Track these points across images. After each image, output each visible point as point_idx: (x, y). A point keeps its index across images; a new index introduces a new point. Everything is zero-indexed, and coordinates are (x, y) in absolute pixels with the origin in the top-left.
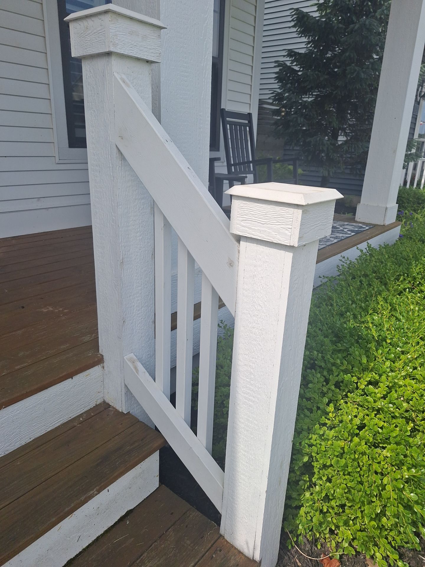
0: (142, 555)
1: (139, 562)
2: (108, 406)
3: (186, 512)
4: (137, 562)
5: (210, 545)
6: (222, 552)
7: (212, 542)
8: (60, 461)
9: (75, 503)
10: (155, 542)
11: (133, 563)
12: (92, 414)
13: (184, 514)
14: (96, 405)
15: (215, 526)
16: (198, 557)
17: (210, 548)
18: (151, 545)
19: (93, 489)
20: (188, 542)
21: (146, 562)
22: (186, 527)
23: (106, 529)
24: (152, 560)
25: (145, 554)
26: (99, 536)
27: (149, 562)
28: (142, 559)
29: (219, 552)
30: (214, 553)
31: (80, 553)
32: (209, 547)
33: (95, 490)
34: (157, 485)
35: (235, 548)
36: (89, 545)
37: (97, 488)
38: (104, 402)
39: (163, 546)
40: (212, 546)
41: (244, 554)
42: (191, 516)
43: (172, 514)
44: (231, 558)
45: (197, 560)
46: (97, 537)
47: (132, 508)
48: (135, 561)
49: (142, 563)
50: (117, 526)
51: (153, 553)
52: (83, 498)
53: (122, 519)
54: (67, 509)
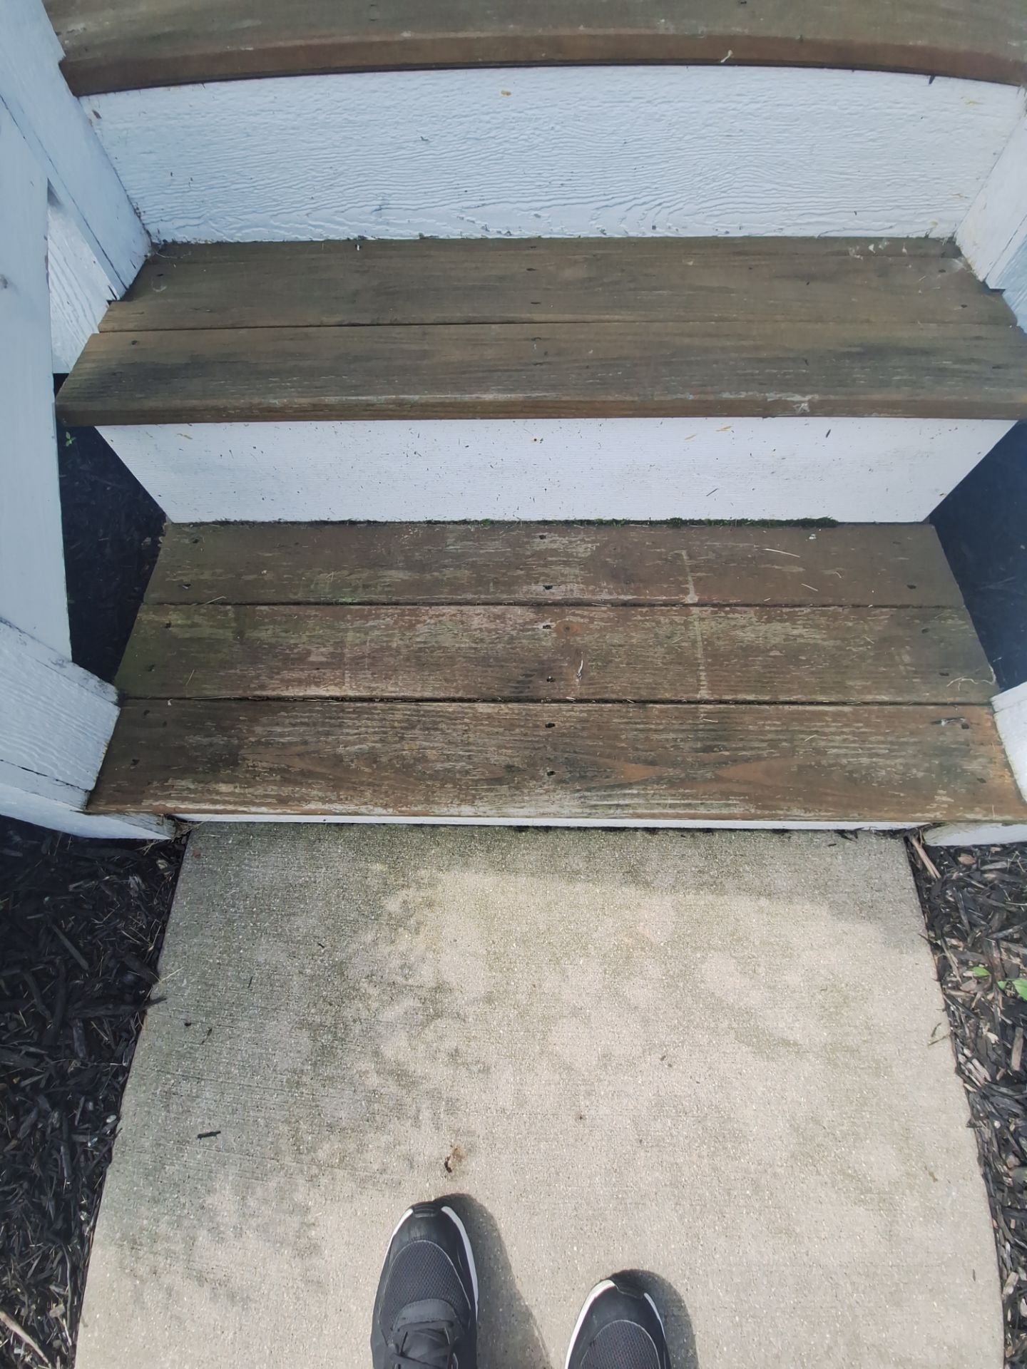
0: (800, 606)
1: (786, 613)
2: (957, 253)
3: (944, 607)
4: (785, 610)
5: (950, 700)
6: (968, 732)
7: (958, 699)
8: (772, 302)
9: (750, 393)
10: (841, 606)
11: (775, 606)
12: (904, 250)
13: (938, 607)
14: (927, 236)
15: (991, 679)
16: (907, 698)
17: (945, 704)
18: (829, 606)
19: (804, 394)
20: (907, 659)
21: (799, 622)
22: (925, 631)
23: (767, 517)
24: (812, 627)
25: (807, 610)
26: (747, 521)
27: (804, 628)
28: (794, 611)
29: (959, 726)
30: (949, 719)
31: (700, 522)
32: (944, 700)
33: (808, 398)
34: (921, 514)
35: (1004, 752)
36: (722, 521)
37: (817, 397)
38: (951, 240)
39: (850, 624)
40: (953, 704)
41: (1016, 777)
42: (950, 622)
43: (912, 587)
44: (976, 757)
45: (899, 699)
46: (743, 520)
47: (840, 520)
48: (780, 606)
49: (792, 619)
50: (788, 529)
51: (823, 620)
52: (771, 396)
53: (806, 524)
54: (726, 395)
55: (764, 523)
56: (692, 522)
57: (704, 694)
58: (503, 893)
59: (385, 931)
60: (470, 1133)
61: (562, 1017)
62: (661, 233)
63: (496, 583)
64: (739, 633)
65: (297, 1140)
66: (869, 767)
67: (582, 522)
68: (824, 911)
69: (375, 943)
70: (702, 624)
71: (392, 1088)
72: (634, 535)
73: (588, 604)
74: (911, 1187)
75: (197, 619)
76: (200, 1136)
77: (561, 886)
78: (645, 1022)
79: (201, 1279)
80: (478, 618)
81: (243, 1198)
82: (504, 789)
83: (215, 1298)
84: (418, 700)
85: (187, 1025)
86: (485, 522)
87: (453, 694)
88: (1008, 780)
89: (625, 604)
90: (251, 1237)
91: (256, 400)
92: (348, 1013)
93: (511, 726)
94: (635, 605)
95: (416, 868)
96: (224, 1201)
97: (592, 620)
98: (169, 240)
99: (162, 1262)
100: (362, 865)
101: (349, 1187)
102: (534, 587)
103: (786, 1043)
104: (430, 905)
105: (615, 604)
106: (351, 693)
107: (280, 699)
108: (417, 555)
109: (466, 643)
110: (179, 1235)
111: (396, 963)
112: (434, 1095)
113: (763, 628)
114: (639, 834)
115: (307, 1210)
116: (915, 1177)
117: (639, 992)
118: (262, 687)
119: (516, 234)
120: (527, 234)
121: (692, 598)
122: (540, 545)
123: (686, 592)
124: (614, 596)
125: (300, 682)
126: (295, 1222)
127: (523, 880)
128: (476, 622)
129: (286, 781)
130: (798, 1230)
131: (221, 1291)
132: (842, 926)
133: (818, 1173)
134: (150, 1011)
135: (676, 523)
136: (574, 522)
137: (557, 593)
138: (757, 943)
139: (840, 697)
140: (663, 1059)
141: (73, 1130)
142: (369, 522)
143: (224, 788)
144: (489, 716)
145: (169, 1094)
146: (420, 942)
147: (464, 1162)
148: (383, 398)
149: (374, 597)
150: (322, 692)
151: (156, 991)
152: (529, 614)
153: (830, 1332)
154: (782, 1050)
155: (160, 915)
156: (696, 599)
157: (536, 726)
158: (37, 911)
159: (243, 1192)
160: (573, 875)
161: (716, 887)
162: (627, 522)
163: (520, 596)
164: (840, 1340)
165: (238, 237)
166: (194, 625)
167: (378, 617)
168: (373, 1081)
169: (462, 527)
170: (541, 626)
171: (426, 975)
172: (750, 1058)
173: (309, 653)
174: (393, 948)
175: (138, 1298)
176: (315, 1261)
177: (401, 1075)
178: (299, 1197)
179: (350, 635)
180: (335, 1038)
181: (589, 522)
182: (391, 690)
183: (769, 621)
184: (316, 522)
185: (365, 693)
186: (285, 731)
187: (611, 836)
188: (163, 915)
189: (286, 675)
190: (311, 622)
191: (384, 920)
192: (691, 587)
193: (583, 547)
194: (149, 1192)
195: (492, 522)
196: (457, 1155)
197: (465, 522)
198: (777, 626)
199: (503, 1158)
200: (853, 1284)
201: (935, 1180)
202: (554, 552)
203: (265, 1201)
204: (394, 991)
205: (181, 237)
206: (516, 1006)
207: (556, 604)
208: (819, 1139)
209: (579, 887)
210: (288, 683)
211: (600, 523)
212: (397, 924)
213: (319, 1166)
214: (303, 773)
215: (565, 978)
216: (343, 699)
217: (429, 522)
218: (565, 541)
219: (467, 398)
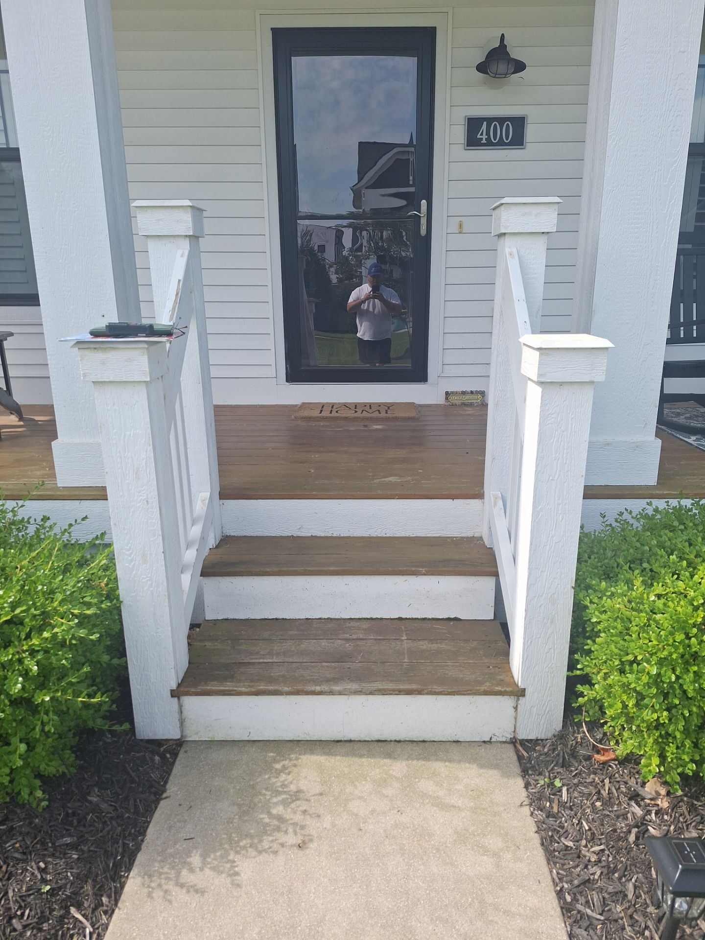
0: (444, 640)
3: (498, 641)
5: (495, 662)
6: (500, 669)
7: (498, 662)
10: (460, 640)
11: (435, 640)
12: (465, 540)
17: (493, 663)
18: (455, 640)
19: (422, 568)
20: (481, 653)
21: (443, 644)
24: (447, 645)
25: (446, 641)
27: (445, 645)
29: (497, 668)
30: (493, 666)
34: (491, 616)
35: (512, 674)
37: (427, 569)
39: (462, 645)
44: (502, 675)
48: (437, 640)
49: (441, 643)
50: (442, 621)
51: (452, 644)
52: (413, 569)
53: (449, 619)
54: (400, 569)
55: (433, 619)
56: (406, 619)
57: (406, 660)
58: (329, 762)
59: (274, 774)
60: (312, 836)
61: (353, 799)
62: (388, 535)
63: (331, 634)
64: (421, 647)
65: (230, 839)
66: (462, 678)
67: (365, 619)
68: (475, 766)
69: (269, 778)
70: (407, 644)
71: (276, 822)
72: (384, 622)
73: (366, 639)
74: (508, 851)
75: (216, 644)
76: (185, 840)
77: (356, 760)
78: (391, 801)
79: (182, 886)
80: (324, 643)
81: (204, 859)
82: (332, 683)
83: (188, 892)
84: (301, 663)
85: (180, 805)
86: (328, 619)
87: (313, 661)
88: (512, 680)
89: (379, 639)
90: (207, 871)
91: (262, 569)
92: (256, 800)
93: (335, 668)
94: (384, 640)
95: (289, 755)
96: (196, 860)
97: (367, 643)
98: (228, 535)
99: (163, 881)
100: (264, 754)
101: (254, 853)
102: (345, 635)
103: (454, 807)
104: (295, 766)
105: (375, 639)
106: (276, 661)
107: (249, 663)
108: (302, 628)
109: (319, 649)
110: (173, 872)
111: (279, 784)
112: (295, 824)
113: (430, 645)
114: (392, 743)
115: (234, 862)
116: (510, 847)
117: (389, 792)
118: (243, 660)
119: (342, 535)
120: (345, 535)
121: (404, 638)
122: (348, 625)
123: (402, 636)
124: (376, 637)
125: (257, 659)
126: (228, 865)
127: (338, 758)
128: (323, 644)
129: (251, 682)
130: (456, 863)
131: (192, 890)
132: (482, 771)
133: (466, 846)
134: (162, 802)
135: (400, 619)
136: (361, 619)
137: (354, 637)
138: (444, 776)
139: (455, 661)
140: (398, 811)
141: (125, 838)
142: (283, 619)
143: (228, 684)
144: (327, 666)
145: (171, 827)
146: (290, 778)
147: (307, 845)
148: (300, 569)
149: (285, 638)
150: (265, 661)
151: (164, 795)
152: (344, 642)
153: (471, 898)
154: (452, 809)
155: (167, 773)
156: (406, 638)
157: (344, 668)
158: (117, 759)
159: (204, 857)
160: (361, 756)
161: (427, 759)
162: (382, 619)
163: (340, 637)
164: (476, 901)
165: (252, 535)
166: (215, 645)
167: (286, 643)
168: (267, 820)
169: (320, 620)
170: (347, 645)
171: (293, 788)
172: (438, 811)
173: (260, 652)
174: (277, 779)
175: (150, 895)
176: (237, 878)
177: (280, 819)
178: (231, 857)
179: (276, 648)
180: (249, 807)
181: (367, 619)
182: (291, 660)
183: (432, 644)
184: (263, 619)
185: (282, 661)
186: (251, 670)
187: (380, 744)
188: (169, 773)
189: (251, 657)
190: (261, 644)
191: (273, 771)
192: (404, 635)
193: (365, 625)
194: (159, 858)
195: (331, 619)
196: (304, 842)
197: (320, 619)
198: (435, 645)
199: (325, 843)
200: (481, 881)
201: (519, 849)
202: (354, 627)
203: (215, 859)
204: (278, 793)
205: (232, 534)
206: (334, 796)
207: (353, 639)
208: (467, 836)
209: (364, 760)
210: (252, 659)
211: (372, 619)
212: (279, 773)
213: (241, 848)
214: (258, 680)
215: (356, 787)
216: (273, 662)
217: (306, 619)
218: (358, 624)
219: (325, 569)
